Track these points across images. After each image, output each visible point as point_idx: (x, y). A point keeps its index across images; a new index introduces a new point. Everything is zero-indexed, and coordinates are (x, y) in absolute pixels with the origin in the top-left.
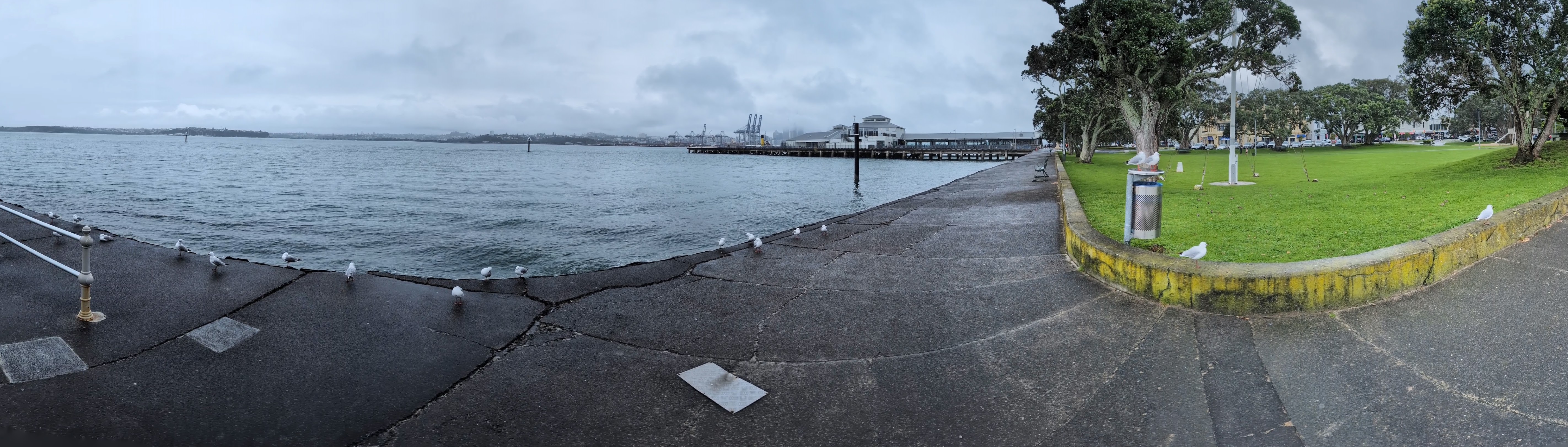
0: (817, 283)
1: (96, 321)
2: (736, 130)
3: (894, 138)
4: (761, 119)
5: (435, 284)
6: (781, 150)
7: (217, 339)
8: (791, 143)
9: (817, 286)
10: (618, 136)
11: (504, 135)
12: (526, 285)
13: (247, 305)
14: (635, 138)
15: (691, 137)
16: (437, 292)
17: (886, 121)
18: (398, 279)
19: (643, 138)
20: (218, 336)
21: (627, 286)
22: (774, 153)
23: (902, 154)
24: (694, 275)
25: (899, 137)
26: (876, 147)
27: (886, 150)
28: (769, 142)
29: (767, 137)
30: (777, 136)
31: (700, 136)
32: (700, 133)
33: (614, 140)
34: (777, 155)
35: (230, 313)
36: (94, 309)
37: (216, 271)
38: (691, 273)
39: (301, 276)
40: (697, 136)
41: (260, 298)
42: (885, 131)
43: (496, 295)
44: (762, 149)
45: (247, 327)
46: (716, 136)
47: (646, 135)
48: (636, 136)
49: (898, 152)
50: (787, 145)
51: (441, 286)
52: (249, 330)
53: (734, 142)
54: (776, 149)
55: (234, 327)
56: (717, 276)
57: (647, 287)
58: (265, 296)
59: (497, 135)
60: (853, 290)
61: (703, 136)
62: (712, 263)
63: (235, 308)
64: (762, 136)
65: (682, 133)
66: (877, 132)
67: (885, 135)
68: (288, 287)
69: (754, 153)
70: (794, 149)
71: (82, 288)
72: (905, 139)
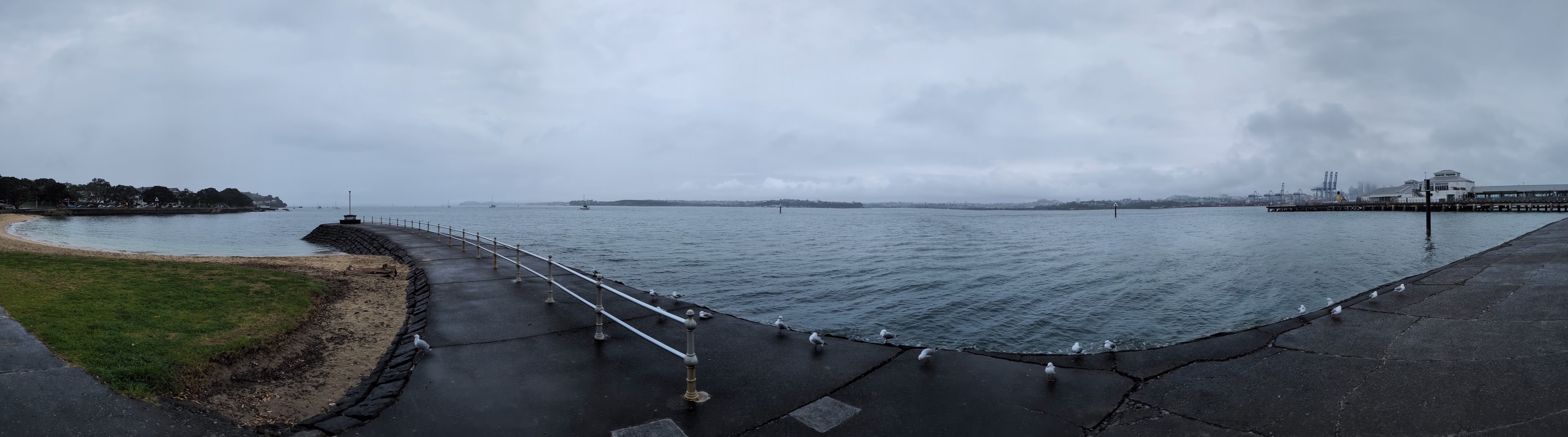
0: (1395, 352)
1: (701, 401)
2: (1313, 188)
3: (1464, 191)
4: (1336, 176)
5: (1027, 360)
6: (1356, 205)
7: (820, 419)
8: (1365, 199)
9: (1396, 356)
10: (1201, 197)
11: (1090, 202)
12: (1116, 360)
13: (847, 384)
14: (1217, 199)
15: (1269, 196)
16: (1030, 369)
17: (1456, 175)
18: (992, 357)
19: (1224, 199)
20: (820, 416)
21: (1211, 360)
22: (1350, 208)
23: (1472, 206)
24: (1277, 347)
25: (1469, 190)
26: (1446, 201)
27: (1457, 203)
28: (1346, 198)
29: (1343, 193)
30: (1353, 192)
31: (1279, 195)
32: (1279, 192)
33: (1197, 201)
34: (1353, 210)
35: (831, 393)
36: (699, 389)
37: (815, 349)
38: (1273, 345)
39: (900, 353)
40: (1275, 195)
41: (860, 377)
42: (1455, 185)
43: (1087, 371)
44: (1339, 205)
45: (848, 407)
46: (1294, 194)
47: (1227, 195)
48: (1218, 197)
49: (1468, 205)
50: (1362, 200)
51: (1034, 363)
52: (851, 410)
53: (1312, 199)
54: (1352, 204)
55: (836, 407)
56: (1299, 348)
57: (1231, 361)
58: (865, 374)
59: (1084, 202)
60: (1431, 361)
61: (1281, 195)
62: (1293, 333)
63: (836, 388)
64: (1339, 193)
65: (1261, 192)
66: (1447, 186)
67: (1455, 189)
68: (887, 365)
69: (1331, 210)
70: (1369, 204)
71: (688, 370)
72: (1475, 191)
